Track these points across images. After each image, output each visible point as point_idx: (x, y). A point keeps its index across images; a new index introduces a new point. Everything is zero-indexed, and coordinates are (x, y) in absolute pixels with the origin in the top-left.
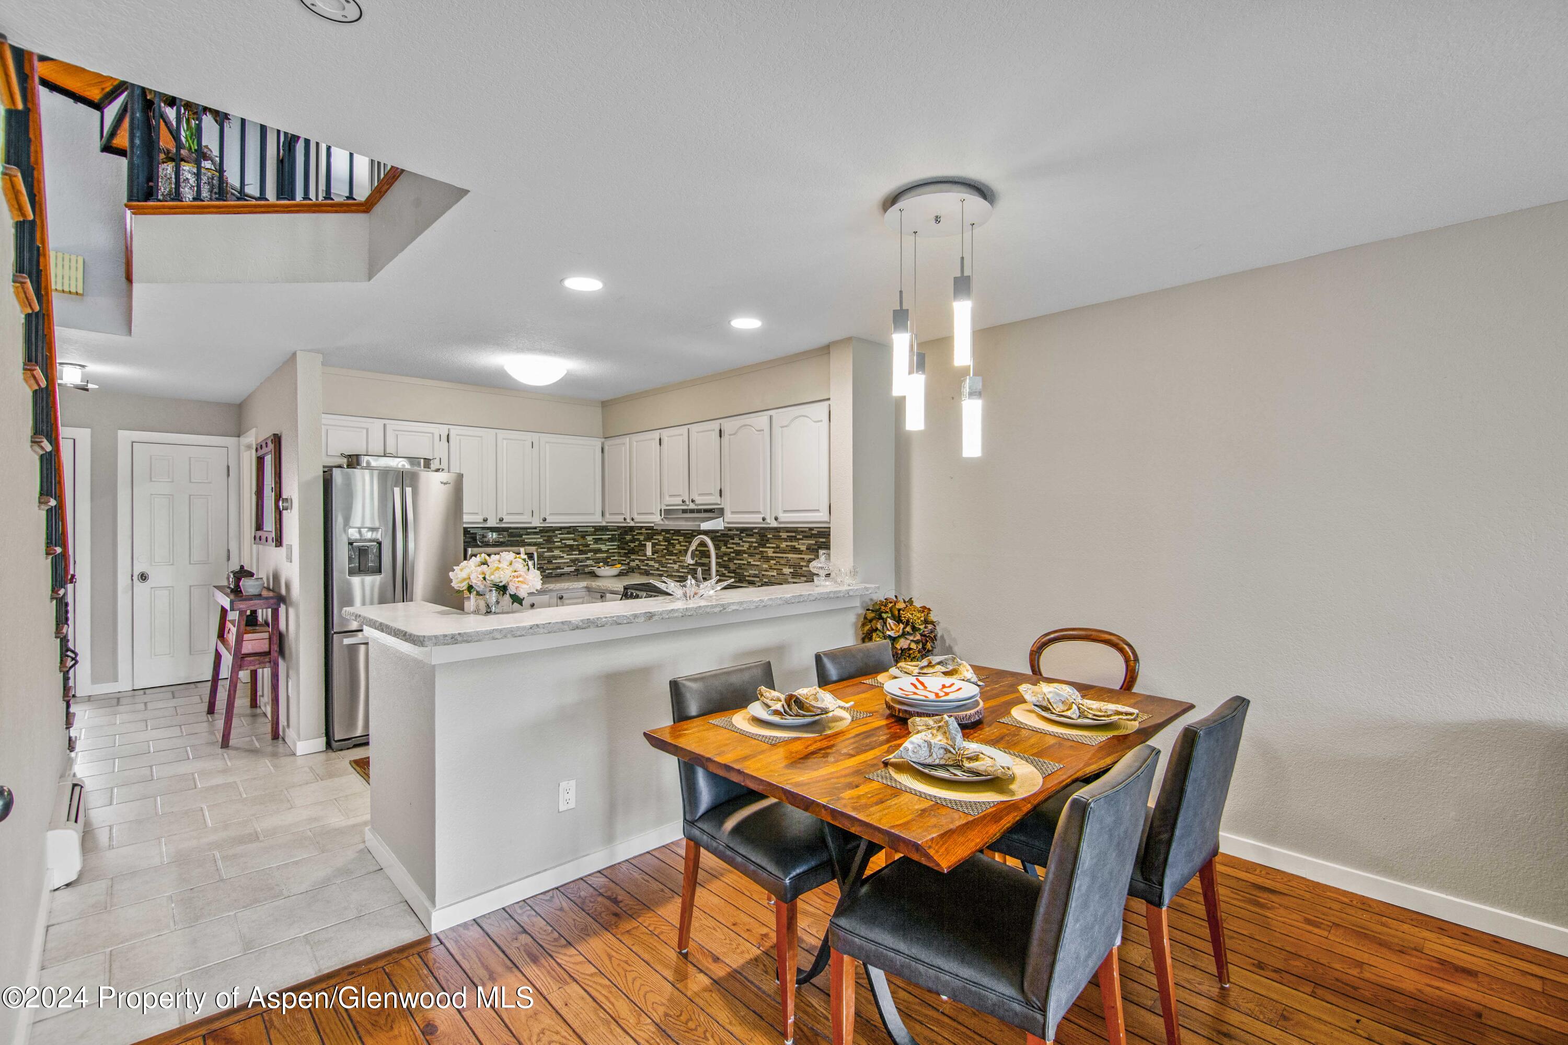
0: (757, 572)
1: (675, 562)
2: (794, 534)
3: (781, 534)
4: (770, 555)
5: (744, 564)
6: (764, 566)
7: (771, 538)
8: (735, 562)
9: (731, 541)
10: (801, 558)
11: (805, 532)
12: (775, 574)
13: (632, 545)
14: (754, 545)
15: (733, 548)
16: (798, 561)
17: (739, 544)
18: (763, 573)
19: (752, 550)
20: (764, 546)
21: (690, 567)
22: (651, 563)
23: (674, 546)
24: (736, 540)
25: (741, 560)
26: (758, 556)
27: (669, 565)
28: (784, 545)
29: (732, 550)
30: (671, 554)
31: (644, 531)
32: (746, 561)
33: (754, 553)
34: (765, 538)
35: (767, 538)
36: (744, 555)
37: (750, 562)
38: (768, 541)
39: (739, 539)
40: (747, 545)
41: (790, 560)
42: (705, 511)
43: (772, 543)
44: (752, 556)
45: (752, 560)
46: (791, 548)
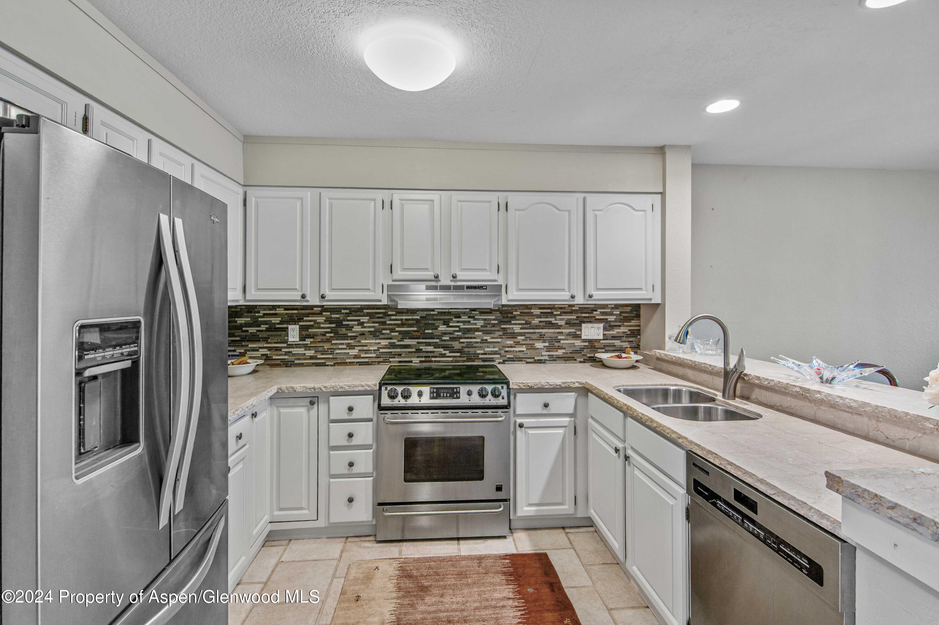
0: (497, 349)
1: (351, 347)
2: (549, 311)
3: (532, 311)
4: (516, 331)
5: (477, 342)
6: (508, 342)
7: (518, 315)
8: (462, 340)
9: (454, 319)
10: (558, 333)
11: (564, 308)
12: (525, 349)
13: (252, 330)
14: (493, 322)
15: (458, 327)
16: (556, 335)
17: (469, 322)
18: (507, 349)
19: (489, 328)
20: (509, 322)
21: (381, 350)
22: (295, 351)
23: (350, 328)
24: (464, 318)
25: (471, 338)
26: (498, 334)
27: (338, 351)
28: (536, 321)
29: (457, 329)
30: (345, 337)
31: (280, 311)
32: (479, 339)
33: (493, 331)
34: (509, 315)
35: (512, 315)
36: (476, 333)
37: (486, 340)
38: (514, 318)
39: (469, 317)
40: (481, 323)
41: (544, 335)
42: (469, 287)
43: (519, 320)
44: (489, 333)
45: (489, 338)
46: (546, 324)
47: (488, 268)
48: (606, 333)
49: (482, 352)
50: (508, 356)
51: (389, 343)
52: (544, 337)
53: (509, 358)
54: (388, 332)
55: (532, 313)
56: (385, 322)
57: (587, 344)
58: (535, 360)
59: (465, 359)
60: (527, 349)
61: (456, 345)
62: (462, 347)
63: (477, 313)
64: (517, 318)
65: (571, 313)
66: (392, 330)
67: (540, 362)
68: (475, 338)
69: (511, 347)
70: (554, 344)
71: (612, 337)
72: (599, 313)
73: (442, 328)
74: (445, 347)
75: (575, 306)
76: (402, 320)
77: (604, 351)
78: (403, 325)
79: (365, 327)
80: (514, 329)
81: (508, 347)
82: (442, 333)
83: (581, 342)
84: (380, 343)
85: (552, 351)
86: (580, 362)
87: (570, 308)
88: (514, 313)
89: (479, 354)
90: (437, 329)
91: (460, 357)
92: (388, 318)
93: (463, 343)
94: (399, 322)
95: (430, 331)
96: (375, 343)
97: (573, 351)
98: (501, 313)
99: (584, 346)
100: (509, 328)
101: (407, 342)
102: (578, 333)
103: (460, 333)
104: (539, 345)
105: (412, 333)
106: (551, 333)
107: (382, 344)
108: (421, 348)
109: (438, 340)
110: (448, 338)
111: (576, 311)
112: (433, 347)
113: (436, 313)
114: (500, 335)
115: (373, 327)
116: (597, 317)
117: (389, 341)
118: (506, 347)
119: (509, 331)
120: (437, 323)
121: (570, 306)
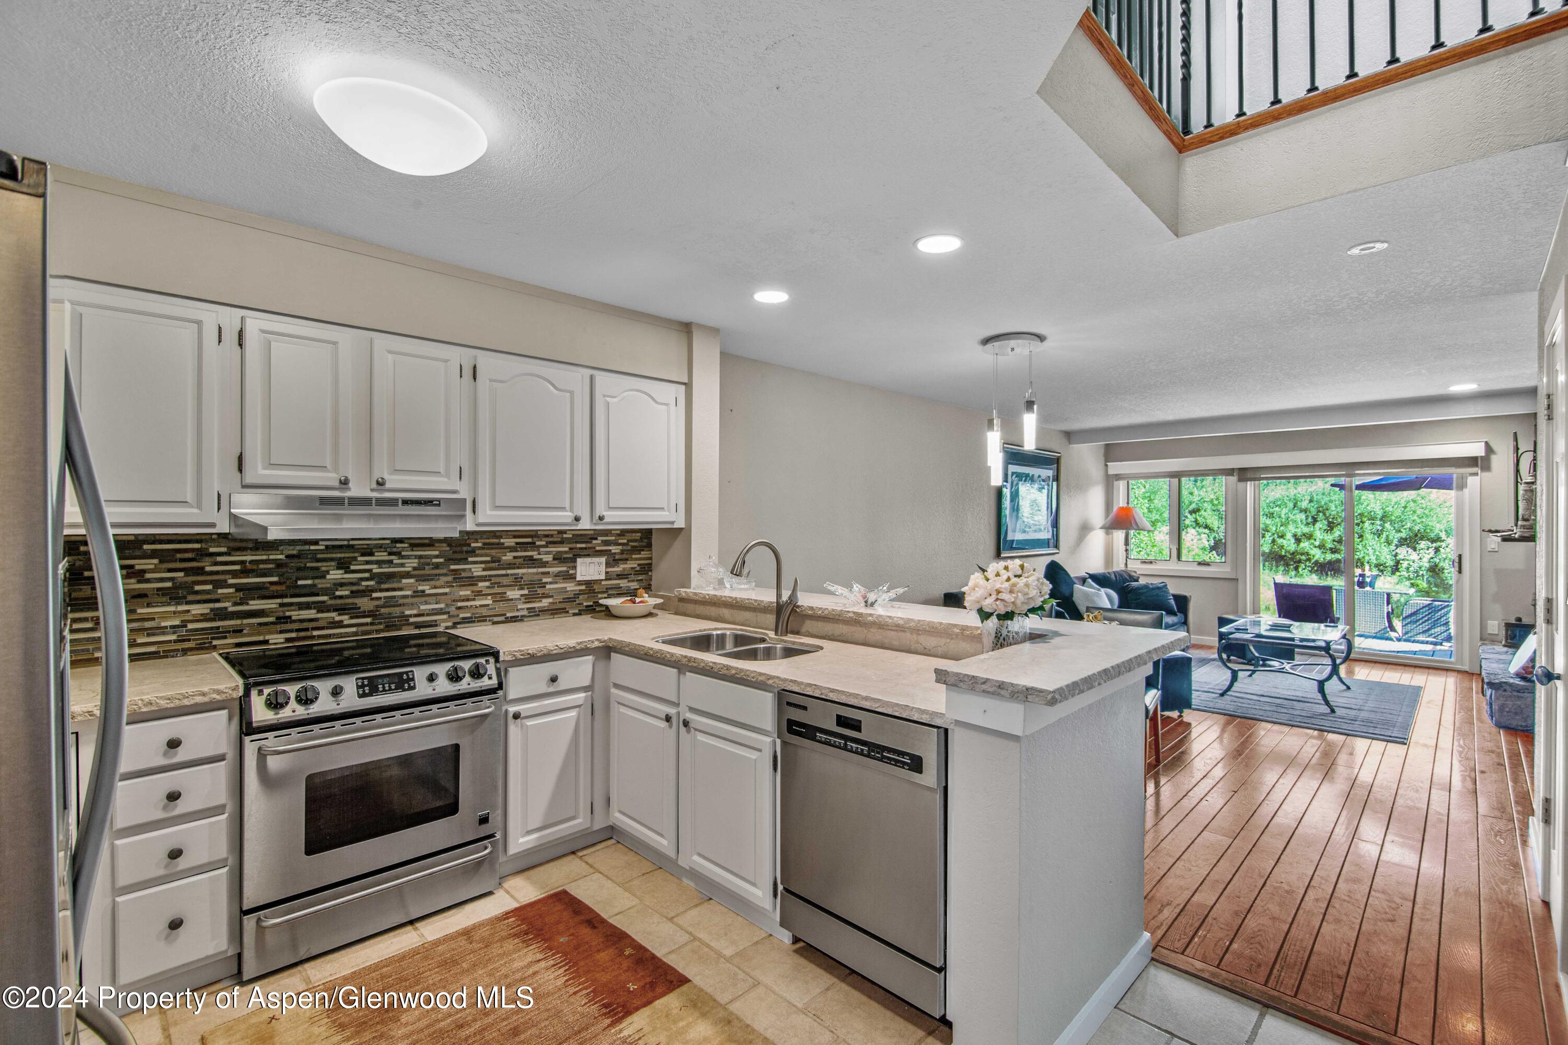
0: (442, 606)
2: (529, 540)
3: (502, 541)
4: (475, 574)
5: (406, 597)
6: (462, 593)
7: (479, 548)
8: (375, 595)
9: (359, 559)
10: (543, 573)
11: (552, 536)
12: (490, 602)
14: (434, 560)
15: (369, 571)
16: (539, 577)
17: (391, 562)
18: (460, 604)
19: (428, 571)
20: (464, 561)
21: (190, 626)
24: (382, 556)
25: (394, 590)
26: (444, 579)
28: (509, 557)
29: (367, 575)
32: (409, 590)
33: (436, 575)
34: (465, 549)
35: (469, 549)
36: (404, 581)
37: (423, 591)
38: (473, 552)
39: (390, 554)
40: (414, 563)
41: (522, 578)
42: (406, 502)
43: (481, 556)
44: (428, 580)
45: (428, 587)
46: (524, 560)
47: (442, 470)
48: (609, 570)
49: (415, 612)
50: (461, 616)
51: (212, 610)
52: (521, 582)
53: (464, 618)
54: (209, 587)
55: (503, 544)
56: (203, 568)
57: (583, 587)
58: (507, 618)
59: (382, 627)
60: (493, 601)
61: (364, 603)
62: (377, 606)
63: (406, 545)
64: (477, 552)
65: (562, 542)
66: (223, 584)
67: (514, 619)
68: (401, 589)
69: (468, 600)
70: (536, 591)
71: (617, 575)
72: (600, 542)
73: (336, 575)
74: (341, 610)
75: (568, 532)
76: (242, 563)
77: (606, 595)
78: (245, 572)
79: (148, 581)
80: (473, 570)
81: (463, 601)
82: (334, 584)
83: (576, 585)
84: (188, 611)
85: (534, 602)
86: (575, 614)
87: (560, 536)
88: (473, 545)
89: (411, 616)
90: (324, 577)
91: (372, 624)
92: (208, 560)
93: (379, 599)
94: (237, 567)
95: (309, 582)
96: (175, 613)
97: (564, 599)
98: (450, 545)
99: (580, 590)
100: (464, 570)
101: (255, 605)
102: (571, 572)
103: (372, 583)
104: (513, 594)
105: (267, 588)
106: (531, 574)
107: (193, 612)
108: (288, 614)
109: (325, 598)
110: (347, 593)
111: (569, 541)
112: (314, 611)
113: (323, 547)
114: (447, 582)
115: (171, 579)
116: (598, 548)
117: (211, 605)
118: (458, 601)
119: (463, 575)
120: (323, 566)
121: (561, 532)
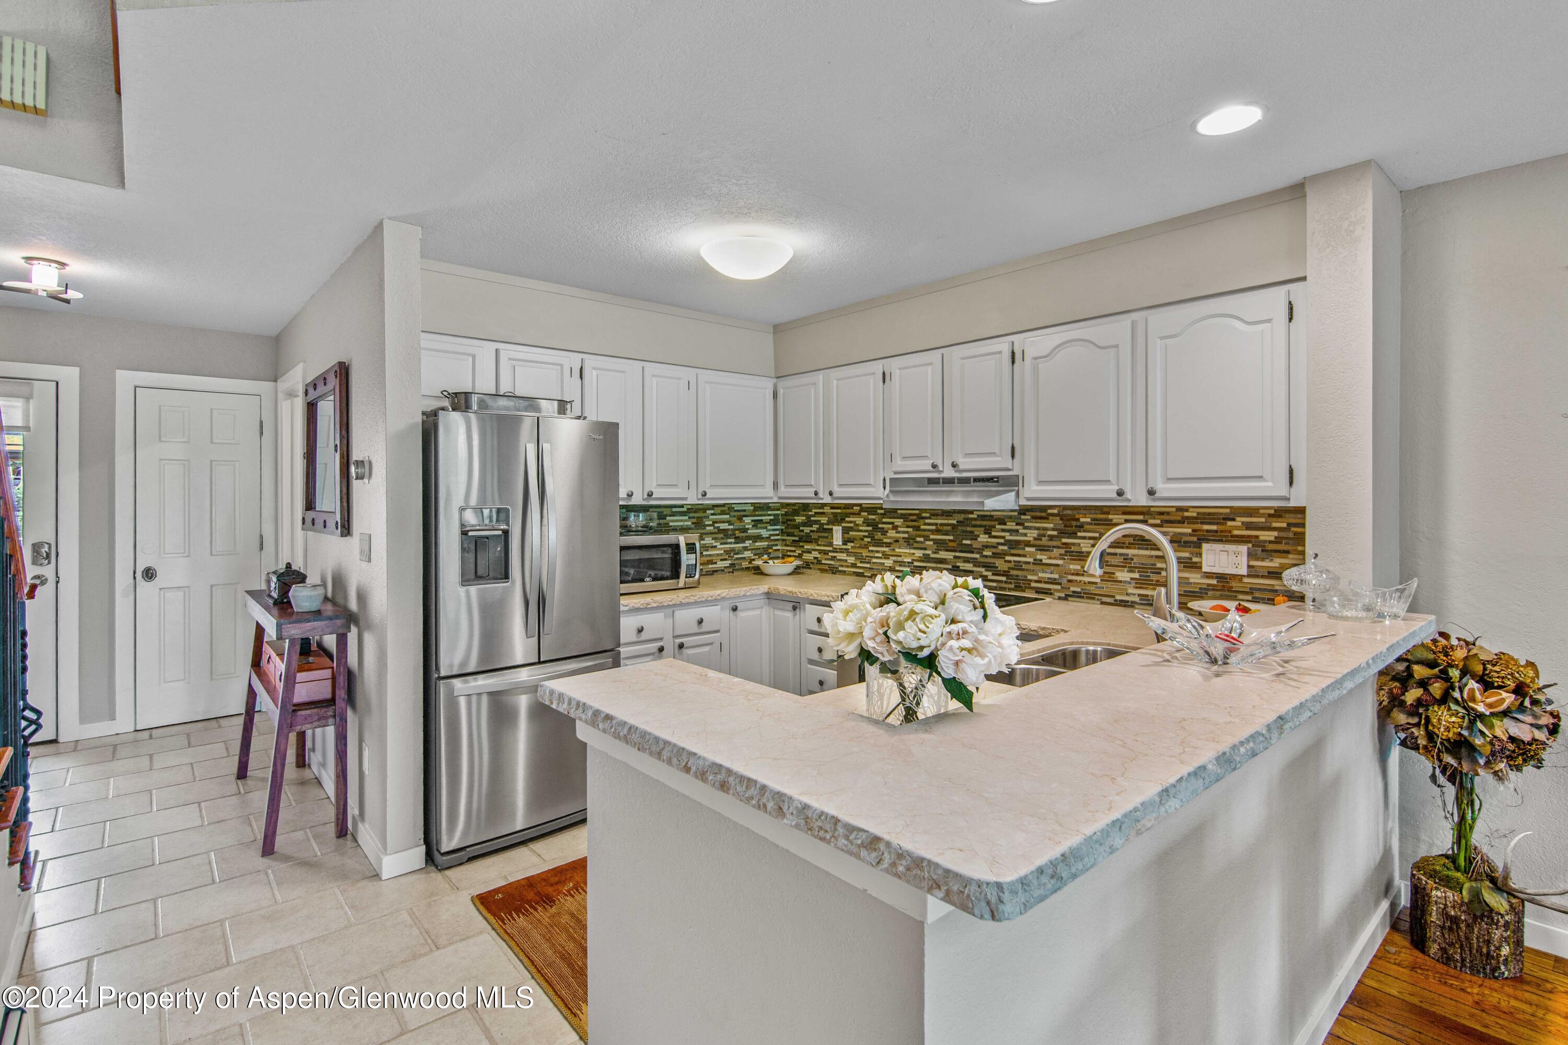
0: (1056, 576)
1: (886, 556)
2: (1140, 517)
3: (1110, 517)
5: (1029, 563)
6: (1072, 567)
7: (1088, 523)
8: (1007, 558)
9: (998, 527)
10: (1157, 557)
11: (1168, 513)
12: (1098, 580)
13: (807, 530)
14: (1049, 533)
15: (1003, 537)
16: (1152, 561)
17: (1017, 531)
18: (1070, 577)
19: (1045, 541)
20: (1073, 535)
21: (916, 564)
22: (841, 556)
23: (884, 532)
24: (1011, 525)
25: (1019, 555)
26: (1056, 552)
27: (874, 560)
29: (1002, 541)
30: (879, 543)
31: (827, 510)
32: (1030, 557)
33: (1050, 547)
34: (1074, 523)
35: (1078, 524)
36: (1027, 549)
37: (1041, 560)
38: (1081, 527)
39: (1017, 524)
40: (1035, 533)
41: (1132, 559)
42: (977, 480)
43: (1089, 531)
44: (1044, 550)
45: (1045, 557)
46: (1134, 540)
47: (997, 451)
48: (1253, 563)
49: (1035, 578)
50: (1072, 589)
51: (924, 555)
52: (1131, 563)
53: (1074, 592)
54: (922, 539)
55: (1111, 520)
56: (919, 527)
57: (1214, 582)
58: (1116, 600)
59: (1012, 586)
60: (1101, 580)
61: (1001, 564)
62: (1010, 568)
63: (1029, 517)
64: (1086, 527)
65: (1182, 522)
66: (927, 538)
67: (1124, 604)
68: (1024, 556)
69: (1077, 574)
70: (1149, 576)
71: (1269, 573)
72: (1240, 524)
73: (983, 538)
74: (988, 566)
75: (1191, 510)
76: (936, 524)
77: (1250, 598)
78: (938, 531)
79: (898, 532)
80: (1082, 545)
81: (1073, 574)
82: (983, 546)
83: (1203, 577)
84: (914, 554)
85: (1146, 588)
87: (1180, 513)
88: (1082, 520)
89: (1031, 581)
90: (976, 539)
91: (1006, 582)
92: (922, 521)
93: (1010, 562)
94: (934, 527)
95: (968, 542)
96: (909, 554)
97: (1185, 591)
98: (1061, 519)
99: (1208, 585)
100: (1074, 544)
101: (943, 555)
102: (1195, 559)
103: (1006, 548)
104: (1123, 575)
105: (946, 543)
106: (1143, 556)
107: (916, 555)
108: (958, 564)
109: (977, 556)
110: (990, 554)
111: (1191, 520)
112: (972, 565)
113: (976, 516)
114: (1061, 555)
115: (907, 532)
116: (1236, 532)
117: (923, 552)
118: (1069, 574)
119: (1073, 549)
120: (977, 531)
121: (1180, 509)
